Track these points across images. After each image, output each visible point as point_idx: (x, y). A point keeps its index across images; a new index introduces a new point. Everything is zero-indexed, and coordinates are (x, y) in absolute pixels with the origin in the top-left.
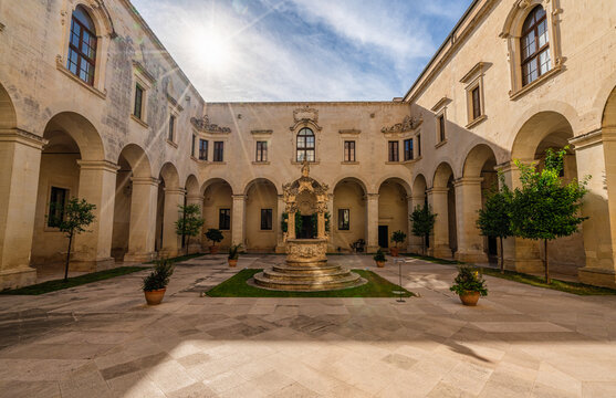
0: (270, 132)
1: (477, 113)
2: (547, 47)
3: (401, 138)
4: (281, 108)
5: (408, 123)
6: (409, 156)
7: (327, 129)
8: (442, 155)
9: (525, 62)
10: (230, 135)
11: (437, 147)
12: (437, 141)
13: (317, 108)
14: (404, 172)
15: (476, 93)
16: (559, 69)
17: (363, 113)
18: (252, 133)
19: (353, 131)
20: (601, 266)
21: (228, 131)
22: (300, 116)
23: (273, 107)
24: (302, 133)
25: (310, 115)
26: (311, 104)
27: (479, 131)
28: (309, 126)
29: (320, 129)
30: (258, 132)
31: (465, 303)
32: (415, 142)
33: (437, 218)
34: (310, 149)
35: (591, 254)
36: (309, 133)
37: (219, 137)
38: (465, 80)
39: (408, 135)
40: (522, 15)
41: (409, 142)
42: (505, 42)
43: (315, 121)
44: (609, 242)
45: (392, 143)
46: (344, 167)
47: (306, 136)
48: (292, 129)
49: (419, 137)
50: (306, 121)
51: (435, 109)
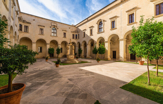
0: (44, 26)
1: (91, 34)
2: (102, 28)
3: (75, 34)
4: (47, 21)
5: (76, 31)
6: (76, 38)
7: (59, 29)
8: (84, 39)
9: (99, 29)
10: (30, 25)
11: (83, 38)
12: (83, 37)
13: (57, 23)
14: (75, 41)
15: (91, 30)
16: (104, 32)
17: (68, 27)
18: (38, 26)
19: (65, 31)
20: (107, 57)
21: (30, 23)
22: (53, 24)
23: (45, 20)
24: (53, 28)
25: (55, 25)
26: (56, 22)
27: (92, 37)
28: (55, 27)
29: (58, 29)
30: (40, 26)
31: (98, 62)
32: (78, 35)
33: (82, 51)
34: (55, 33)
35: (106, 56)
36: (55, 29)
37: (27, 25)
38: (90, 28)
39: (76, 34)
40: (99, 22)
41: (76, 35)
42: (97, 25)
43: (57, 26)
44: (107, 55)
45: (73, 35)
46: (63, 38)
47: (54, 30)
48: (51, 27)
49: (79, 35)
50: (54, 26)
51: (83, 30)
